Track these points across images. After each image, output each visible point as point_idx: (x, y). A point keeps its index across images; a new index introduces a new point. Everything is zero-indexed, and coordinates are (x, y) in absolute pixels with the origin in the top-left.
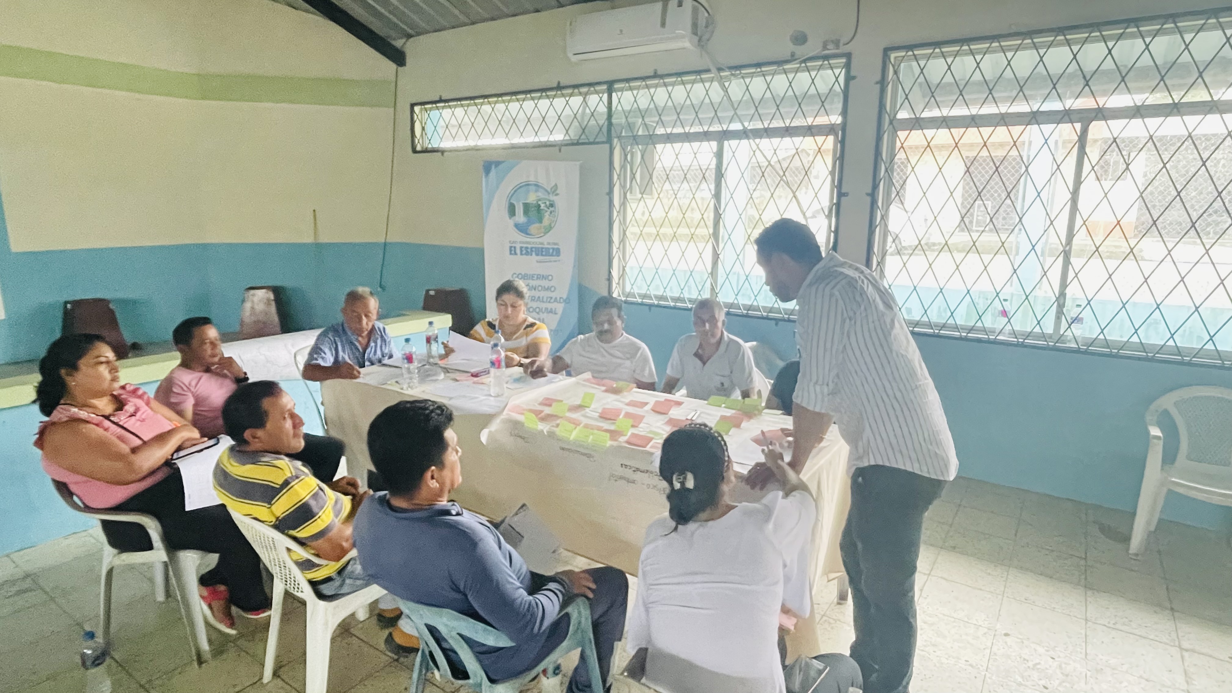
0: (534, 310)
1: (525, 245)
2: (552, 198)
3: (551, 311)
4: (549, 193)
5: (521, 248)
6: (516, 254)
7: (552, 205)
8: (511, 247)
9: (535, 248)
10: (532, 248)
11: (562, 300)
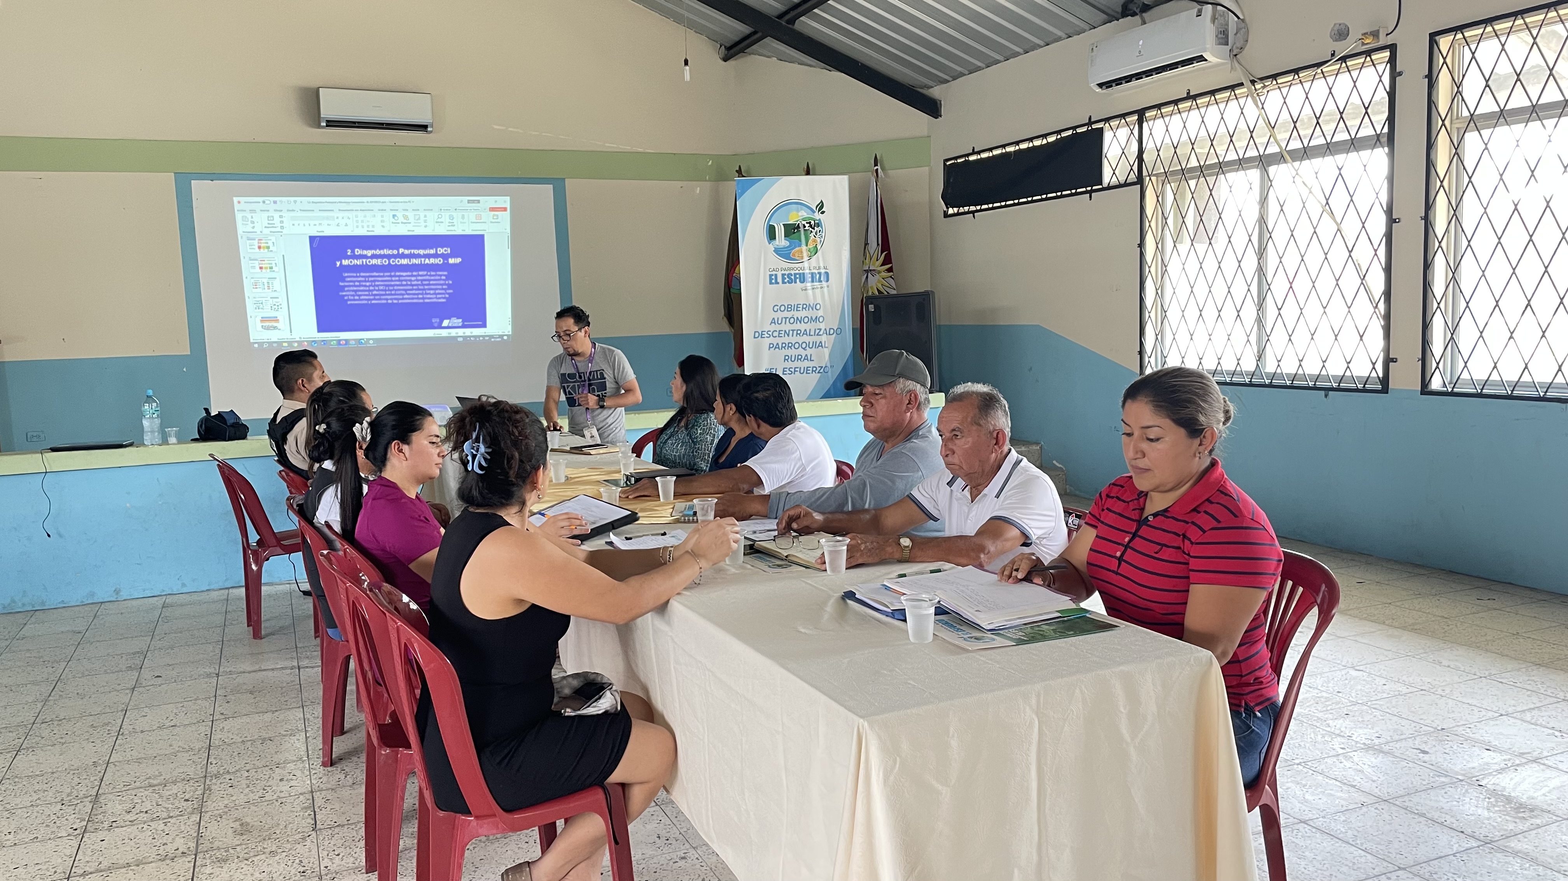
0: (800, 346)
1: (787, 272)
2: (817, 216)
3: (821, 345)
4: (814, 212)
5: (783, 275)
6: (777, 283)
7: (818, 225)
8: (771, 276)
9: (800, 274)
10: (795, 274)
11: (832, 331)
